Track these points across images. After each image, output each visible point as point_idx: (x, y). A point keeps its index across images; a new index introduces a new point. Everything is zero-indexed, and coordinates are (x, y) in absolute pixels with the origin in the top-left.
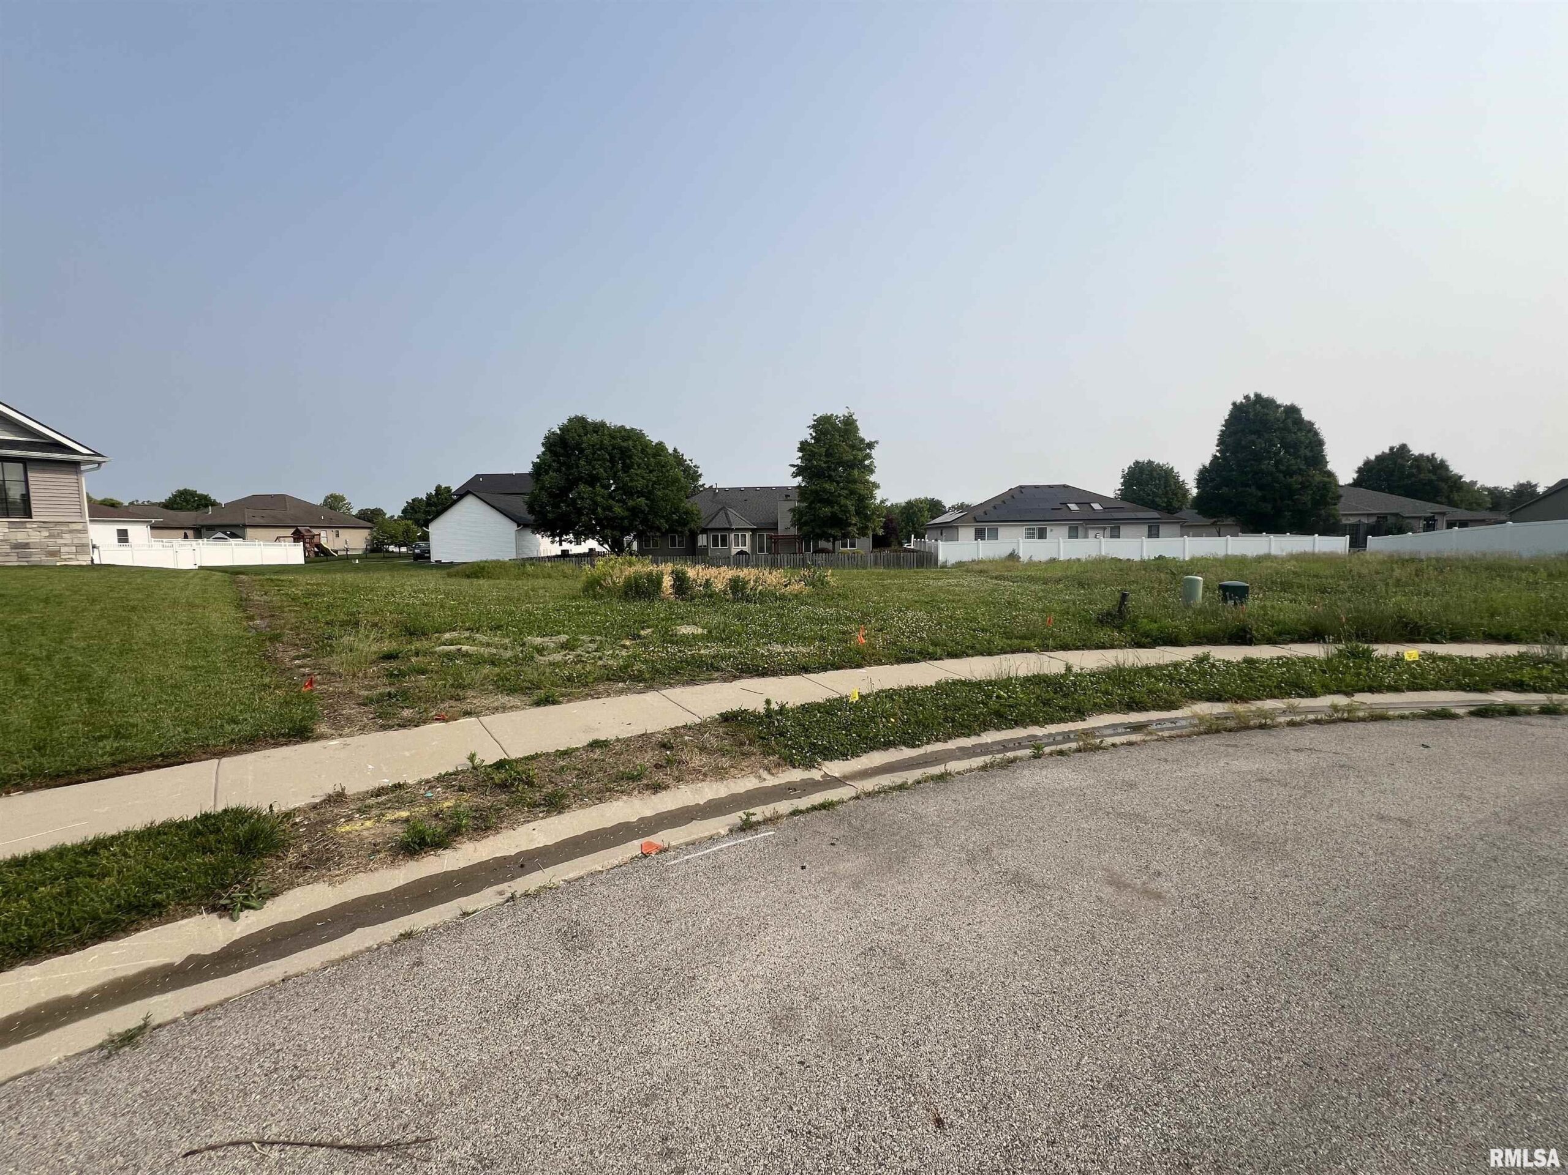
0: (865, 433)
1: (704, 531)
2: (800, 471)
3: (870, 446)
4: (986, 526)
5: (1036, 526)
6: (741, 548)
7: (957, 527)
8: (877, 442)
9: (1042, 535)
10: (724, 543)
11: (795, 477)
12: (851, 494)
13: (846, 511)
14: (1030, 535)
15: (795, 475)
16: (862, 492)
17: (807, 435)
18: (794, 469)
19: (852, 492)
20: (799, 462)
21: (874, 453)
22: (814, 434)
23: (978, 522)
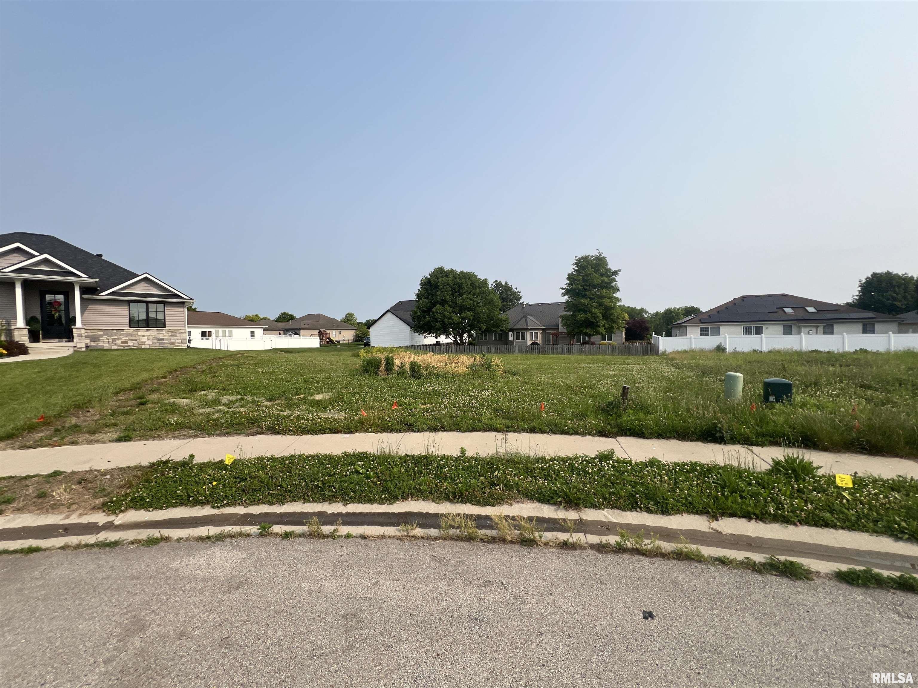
0: (612, 266)
1: (512, 330)
2: (567, 292)
3: (615, 273)
4: (710, 326)
5: (753, 325)
6: (534, 340)
7: (686, 327)
8: (620, 271)
9: (759, 332)
10: (524, 338)
11: (564, 296)
12: (600, 305)
13: (595, 318)
14: (747, 331)
15: (564, 295)
16: (608, 304)
17: (571, 269)
18: (564, 291)
19: (601, 305)
20: (565, 286)
21: (617, 278)
22: (576, 268)
23: (702, 322)
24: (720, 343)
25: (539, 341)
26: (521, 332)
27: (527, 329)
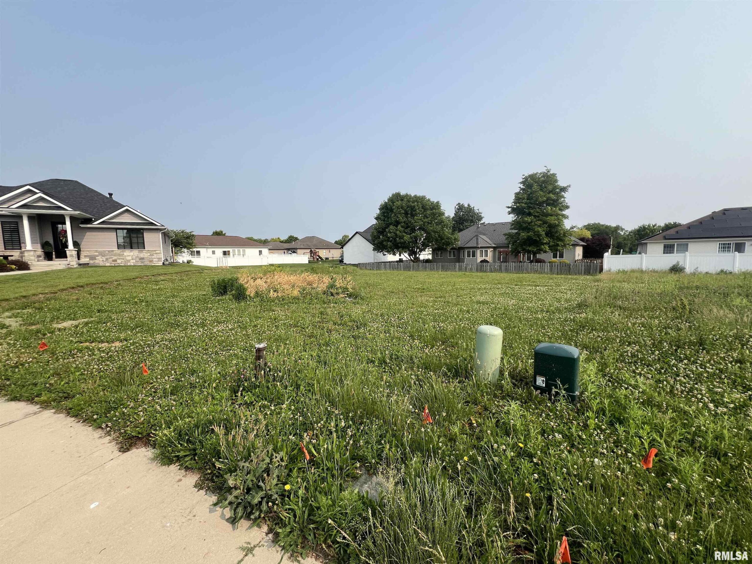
0: (561, 183)
1: (463, 248)
2: (514, 210)
3: (564, 189)
4: (676, 243)
5: (733, 241)
6: (484, 258)
7: (646, 244)
8: (569, 186)
10: (474, 256)
11: (509, 214)
12: (543, 224)
13: (539, 235)
14: (725, 248)
16: (552, 222)
17: (517, 187)
18: (510, 209)
19: (545, 222)
20: (511, 205)
21: (565, 195)
23: (666, 239)
24: (678, 263)
25: (489, 258)
26: (472, 251)
27: (477, 248)
